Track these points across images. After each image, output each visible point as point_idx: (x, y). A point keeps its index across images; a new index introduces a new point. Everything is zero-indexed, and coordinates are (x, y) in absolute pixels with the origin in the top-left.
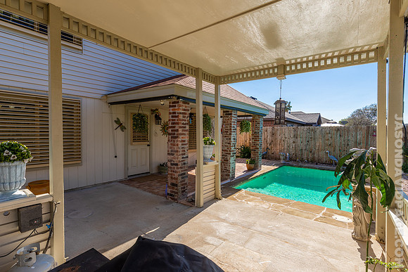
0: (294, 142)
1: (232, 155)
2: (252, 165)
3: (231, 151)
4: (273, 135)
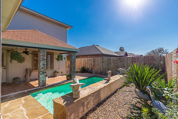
0: (102, 65)
1: (41, 73)
2: (69, 78)
3: (41, 71)
4: (94, 61)
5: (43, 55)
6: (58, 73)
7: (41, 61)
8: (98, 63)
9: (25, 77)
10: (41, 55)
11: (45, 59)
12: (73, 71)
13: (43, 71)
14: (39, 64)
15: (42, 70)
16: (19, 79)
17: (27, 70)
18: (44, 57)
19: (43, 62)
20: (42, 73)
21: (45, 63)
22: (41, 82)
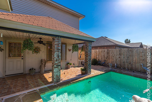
0: (119, 58)
1: (55, 66)
2: (84, 72)
3: (56, 64)
4: (108, 53)
5: (57, 45)
6: (70, 65)
7: (55, 51)
8: (113, 55)
9: (40, 68)
10: (55, 44)
11: (59, 50)
12: (89, 64)
13: (57, 64)
14: (53, 55)
15: (56, 62)
16: (34, 71)
17: (42, 61)
18: (59, 47)
19: (57, 52)
20: (57, 66)
21: (60, 55)
22: (55, 77)
